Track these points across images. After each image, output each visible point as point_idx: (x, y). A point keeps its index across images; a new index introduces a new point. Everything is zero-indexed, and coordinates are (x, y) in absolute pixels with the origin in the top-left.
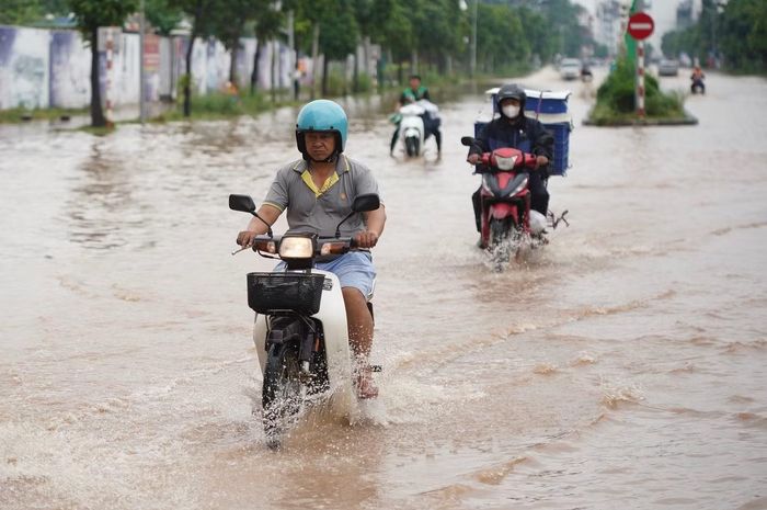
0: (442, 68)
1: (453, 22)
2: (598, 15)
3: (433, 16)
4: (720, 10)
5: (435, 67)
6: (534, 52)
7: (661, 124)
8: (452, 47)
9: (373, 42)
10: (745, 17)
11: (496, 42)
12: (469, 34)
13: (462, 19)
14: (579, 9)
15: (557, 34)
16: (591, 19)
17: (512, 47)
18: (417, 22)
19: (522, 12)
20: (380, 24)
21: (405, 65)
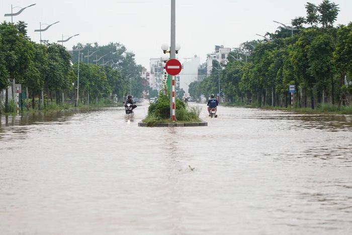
0: (59, 101)
1: (66, 72)
2: (152, 72)
3: (53, 69)
4: (224, 68)
5: (54, 100)
6: (113, 93)
7: (185, 125)
8: (64, 87)
9: (17, 83)
10: (237, 72)
11: (91, 85)
12: (75, 80)
13: (70, 71)
14: (140, 68)
15: (128, 82)
16: (148, 74)
17: (101, 89)
18: (43, 71)
19: (107, 69)
20: (21, 71)
21: (37, 99)
